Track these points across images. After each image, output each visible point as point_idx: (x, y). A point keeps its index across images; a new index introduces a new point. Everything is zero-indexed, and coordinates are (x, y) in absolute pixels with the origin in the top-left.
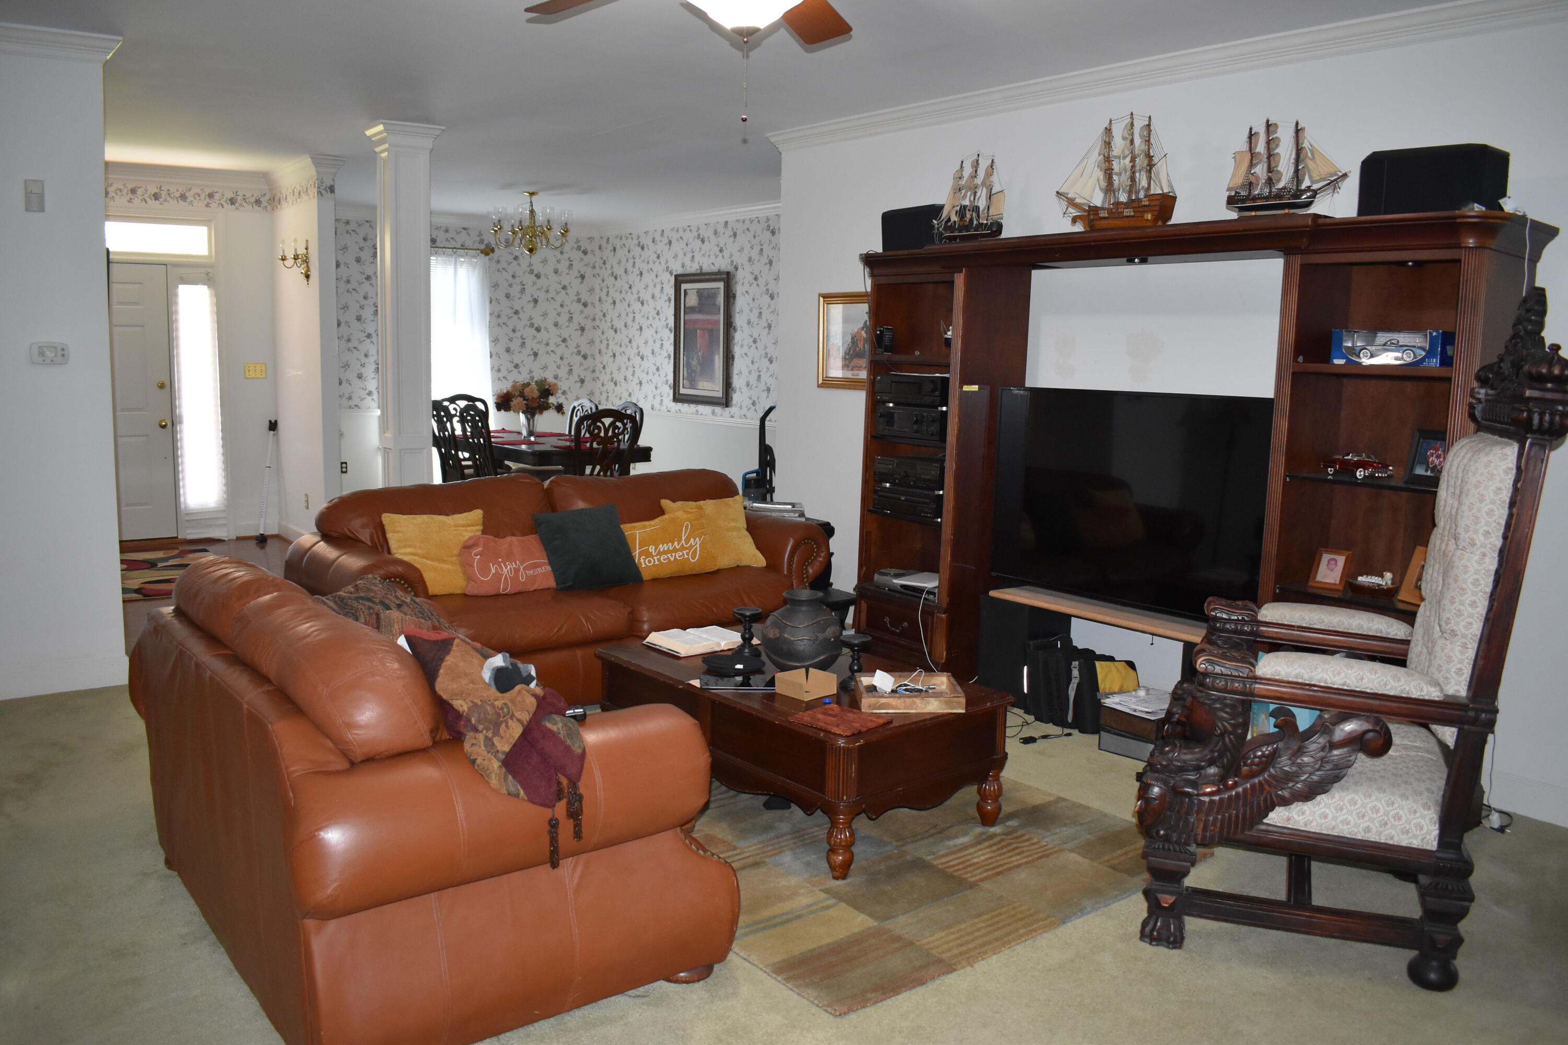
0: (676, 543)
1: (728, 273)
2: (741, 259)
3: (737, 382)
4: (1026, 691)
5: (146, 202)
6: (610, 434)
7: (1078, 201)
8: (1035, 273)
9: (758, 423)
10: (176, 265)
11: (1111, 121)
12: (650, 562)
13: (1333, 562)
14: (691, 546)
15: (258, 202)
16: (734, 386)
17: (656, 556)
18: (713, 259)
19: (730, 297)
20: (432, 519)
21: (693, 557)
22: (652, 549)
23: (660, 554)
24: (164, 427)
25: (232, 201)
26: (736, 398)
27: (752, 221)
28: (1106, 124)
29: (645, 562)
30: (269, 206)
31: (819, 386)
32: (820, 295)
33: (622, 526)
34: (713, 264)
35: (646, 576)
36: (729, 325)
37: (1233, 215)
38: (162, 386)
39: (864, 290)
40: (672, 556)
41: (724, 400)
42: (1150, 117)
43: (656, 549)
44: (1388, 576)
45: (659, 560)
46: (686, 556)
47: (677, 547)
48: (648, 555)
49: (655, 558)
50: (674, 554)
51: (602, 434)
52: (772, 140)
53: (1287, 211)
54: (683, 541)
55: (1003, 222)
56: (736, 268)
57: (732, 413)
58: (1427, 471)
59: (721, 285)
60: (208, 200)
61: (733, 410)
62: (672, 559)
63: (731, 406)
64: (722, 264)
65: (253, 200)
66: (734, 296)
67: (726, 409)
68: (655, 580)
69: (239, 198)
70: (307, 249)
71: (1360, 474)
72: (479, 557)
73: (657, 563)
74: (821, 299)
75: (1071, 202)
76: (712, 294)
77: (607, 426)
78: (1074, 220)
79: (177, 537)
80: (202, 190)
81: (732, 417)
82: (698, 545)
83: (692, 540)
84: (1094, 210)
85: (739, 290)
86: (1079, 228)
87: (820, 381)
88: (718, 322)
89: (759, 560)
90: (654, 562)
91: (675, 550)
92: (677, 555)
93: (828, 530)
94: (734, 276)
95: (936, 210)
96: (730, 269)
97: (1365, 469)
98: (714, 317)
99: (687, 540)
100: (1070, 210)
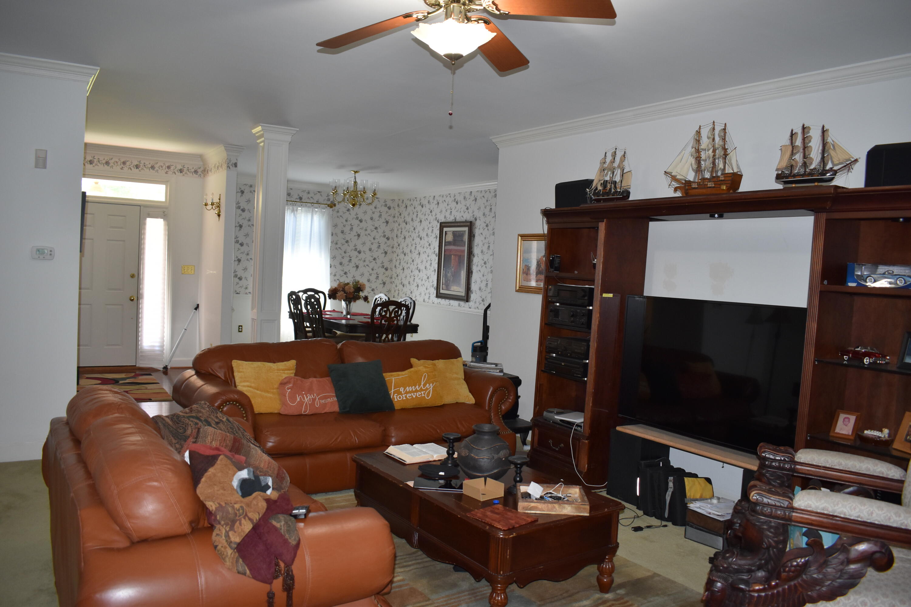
0: (417, 386)
1: (471, 222)
2: (478, 214)
3: (474, 287)
4: (638, 494)
5: (131, 170)
6: (393, 315)
7: (678, 177)
8: (652, 224)
9: (483, 312)
10: (146, 206)
11: (700, 127)
12: (400, 398)
13: (847, 420)
14: (427, 389)
15: (196, 172)
16: (472, 289)
17: (404, 394)
18: (462, 214)
19: (471, 236)
20: (263, 364)
21: (428, 396)
22: (402, 389)
23: (407, 393)
24: (132, 300)
25: (181, 171)
26: (473, 296)
27: (486, 192)
28: (697, 129)
29: (397, 397)
30: (202, 174)
31: (517, 291)
32: (519, 235)
33: (384, 374)
34: (462, 216)
35: (397, 407)
36: (470, 253)
37: (780, 187)
38: (133, 276)
39: (543, 233)
40: (414, 395)
41: (465, 298)
42: (725, 124)
43: (404, 390)
44: (886, 431)
45: (406, 397)
46: (423, 395)
47: (418, 389)
48: (399, 393)
49: (404, 395)
50: (415, 394)
51: (388, 316)
52: (494, 141)
53: (816, 184)
54: (422, 385)
55: (631, 190)
56: (476, 219)
57: (470, 306)
59: (466, 229)
60: (167, 170)
61: (471, 304)
62: (414, 397)
63: (470, 302)
64: (467, 217)
65: (193, 170)
66: (474, 236)
67: (467, 303)
68: (403, 410)
69: (185, 169)
70: (219, 199)
71: (866, 361)
72: (290, 390)
73: (404, 398)
74: (520, 238)
75: (674, 178)
76: (461, 234)
77: (391, 311)
78: (676, 190)
79: (135, 366)
80: (164, 164)
81: (470, 308)
82: (431, 388)
83: (428, 385)
84: (688, 183)
85: (477, 232)
86: (679, 194)
87: (518, 288)
88: (464, 251)
89: (470, 399)
90: (403, 398)
91: (416, 391)
92: (417, 394)
93: (516, 381)
94: (474, 224)
95: (589, 183)
96: (472, 219)
97: (870, 358)
98: (462, 248)
99: (425, 385)
100: (673, 183)
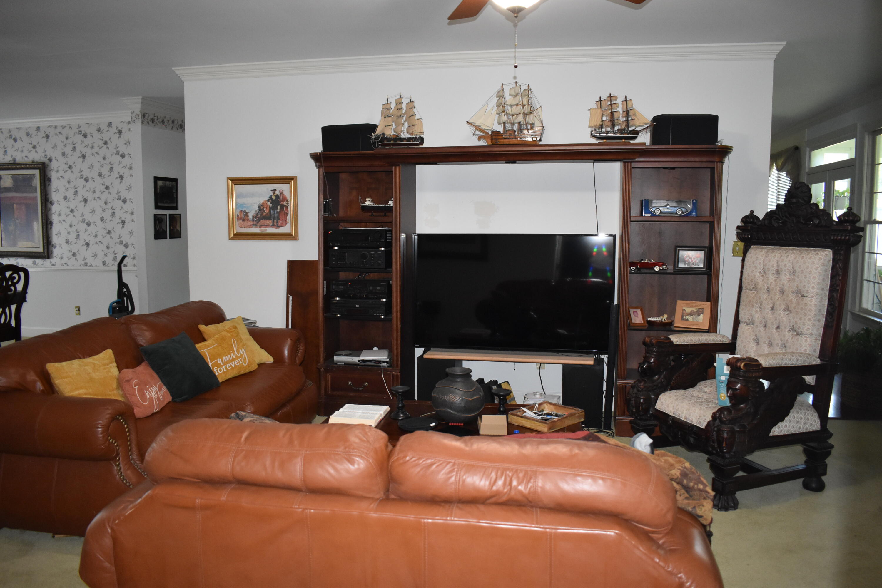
0: (232, 354)
1: (44, 164)
2: (50, 153)
3: (55, 239)
7: (483, 127)
8: (418, 167)
11: (502, 85)
12: (220, 370)
13: (635, 313)
14: (242, 355)
16: (53, 243)
17: (224, 365)
18: (25, 153)
19: (45, 181)
21: (245, 363)
22: (219, 361)
23: (225, 363)
26: (56, 252)
27: (64, 127)
28: (499, 87)
29: (217, 371)
31: (230, 239)
32: (229, 179)
33: (195, 346)
34: (26, 157)
35: (222, 379)
36: (46, 201)
37: (594, 141)
40: (233, 364)
41: (46, 254)
42: (528, 85)
43: (222, 361)
44: (665, 316)
45: (226, 368)
46: (241, 363)
47: (234, 357)
48: (218, 365)
49: (224, 367)
50: (233, 362)
52: (177, 72)
53: (623, 140)
54: (236, 352)
55: (425, 136)
56: (50, 160)
57: (53, 263)
58: (685, 265)
59: (37, 172)
61: (53, 260)
62: (233, 366)
63: (52, 257)
64: (37, 157)
66: (49, 180)
67: (47, 260)
68: (226, 382)
71: (657, 269)
72: (137, 387)
73: (225, 370)
74: (230, 182)
75: (478, 128)
76: (30, 178)
78: (480, 138)
81: (53, 265)
82: (245, 353)
83: (240, 350)
84: (495, 133)
85: (53, 175)
86: (483, 143)
87: (232, 235)
88: (36, 198)
89: (269, 359)
90: (223, 370)
91: (233, 360)
92: (236, 363)
94: (48, 166)
96: (45, 160)
97: (659, 266)
98: (31, 195)
99: (238, 351)
100: (477, 132)
